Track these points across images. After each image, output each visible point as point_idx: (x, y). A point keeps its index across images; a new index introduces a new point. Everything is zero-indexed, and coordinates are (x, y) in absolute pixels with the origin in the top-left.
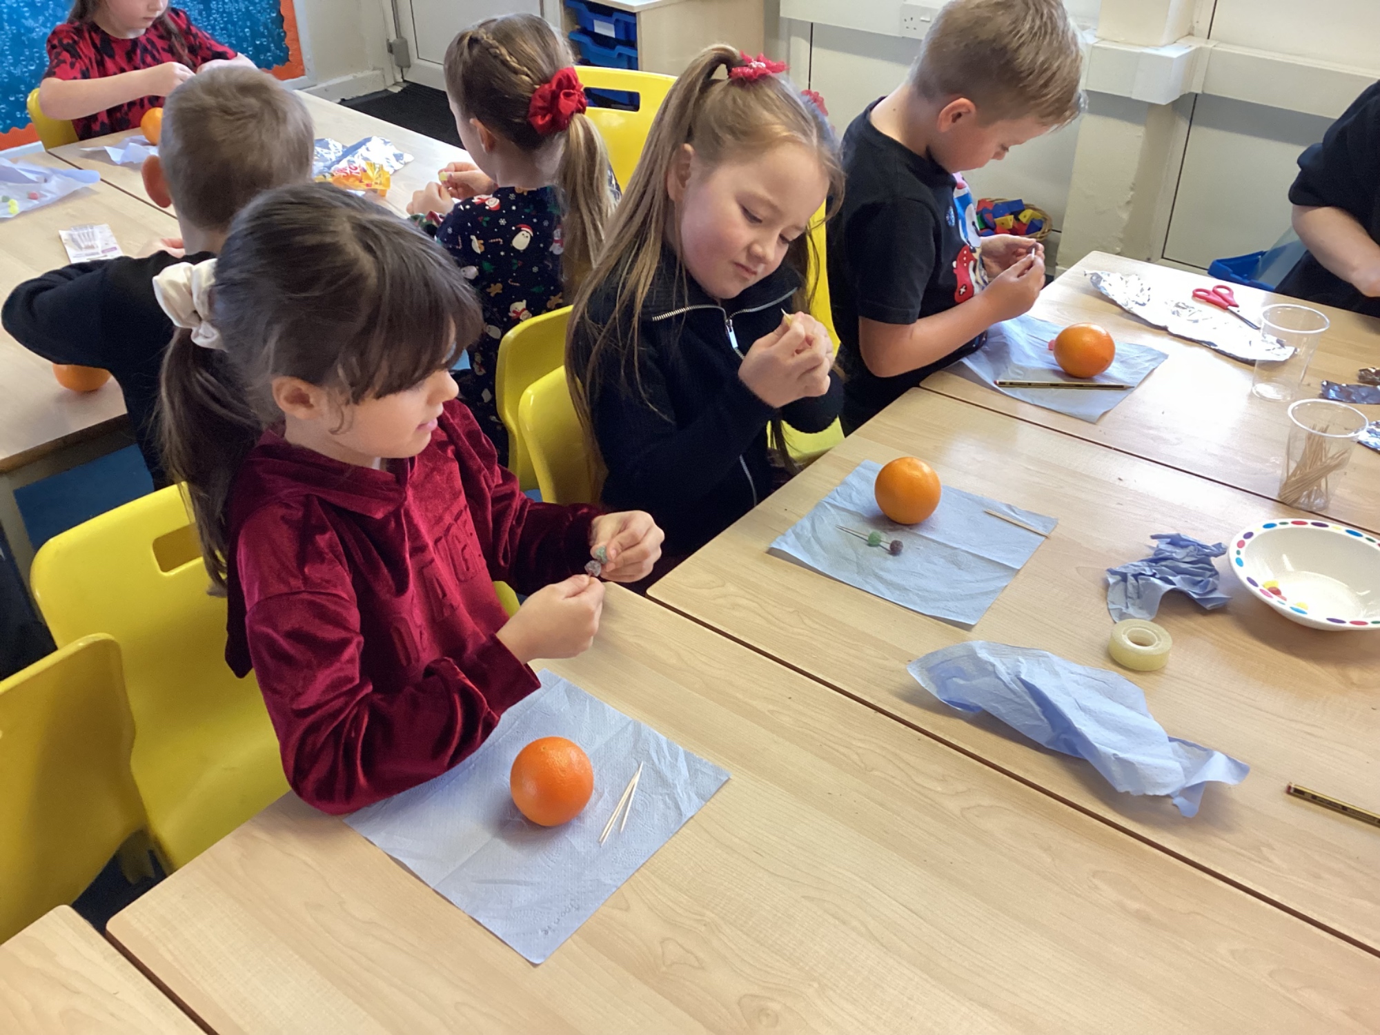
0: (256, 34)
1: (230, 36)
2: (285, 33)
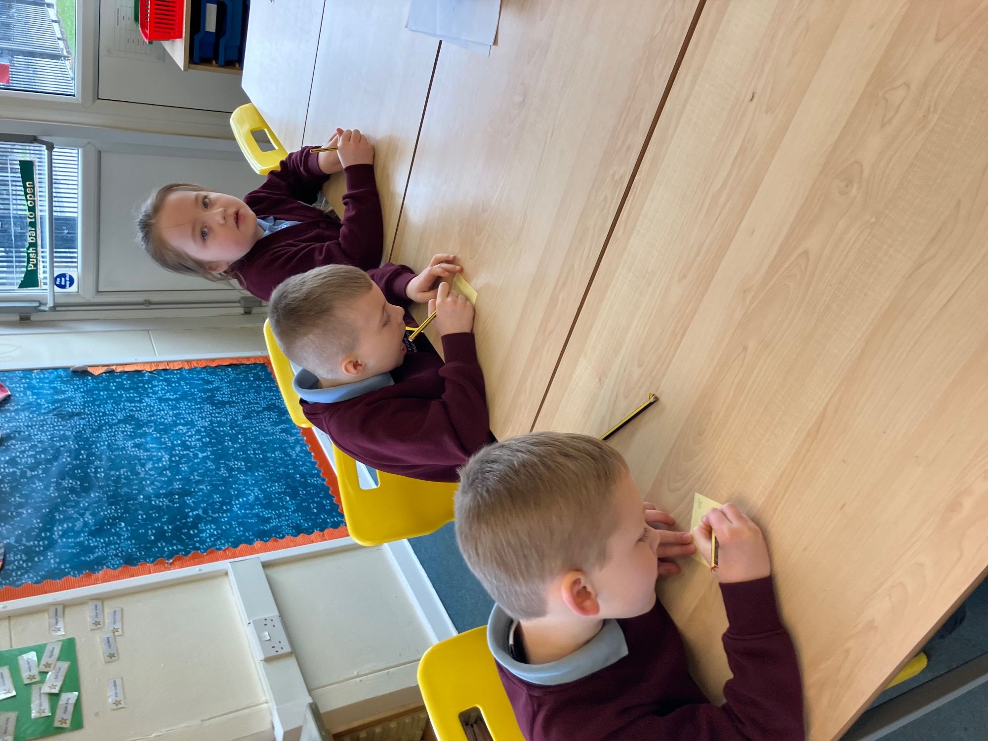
0: (246, 379)
1: (249, 393)
2: (243, 364)
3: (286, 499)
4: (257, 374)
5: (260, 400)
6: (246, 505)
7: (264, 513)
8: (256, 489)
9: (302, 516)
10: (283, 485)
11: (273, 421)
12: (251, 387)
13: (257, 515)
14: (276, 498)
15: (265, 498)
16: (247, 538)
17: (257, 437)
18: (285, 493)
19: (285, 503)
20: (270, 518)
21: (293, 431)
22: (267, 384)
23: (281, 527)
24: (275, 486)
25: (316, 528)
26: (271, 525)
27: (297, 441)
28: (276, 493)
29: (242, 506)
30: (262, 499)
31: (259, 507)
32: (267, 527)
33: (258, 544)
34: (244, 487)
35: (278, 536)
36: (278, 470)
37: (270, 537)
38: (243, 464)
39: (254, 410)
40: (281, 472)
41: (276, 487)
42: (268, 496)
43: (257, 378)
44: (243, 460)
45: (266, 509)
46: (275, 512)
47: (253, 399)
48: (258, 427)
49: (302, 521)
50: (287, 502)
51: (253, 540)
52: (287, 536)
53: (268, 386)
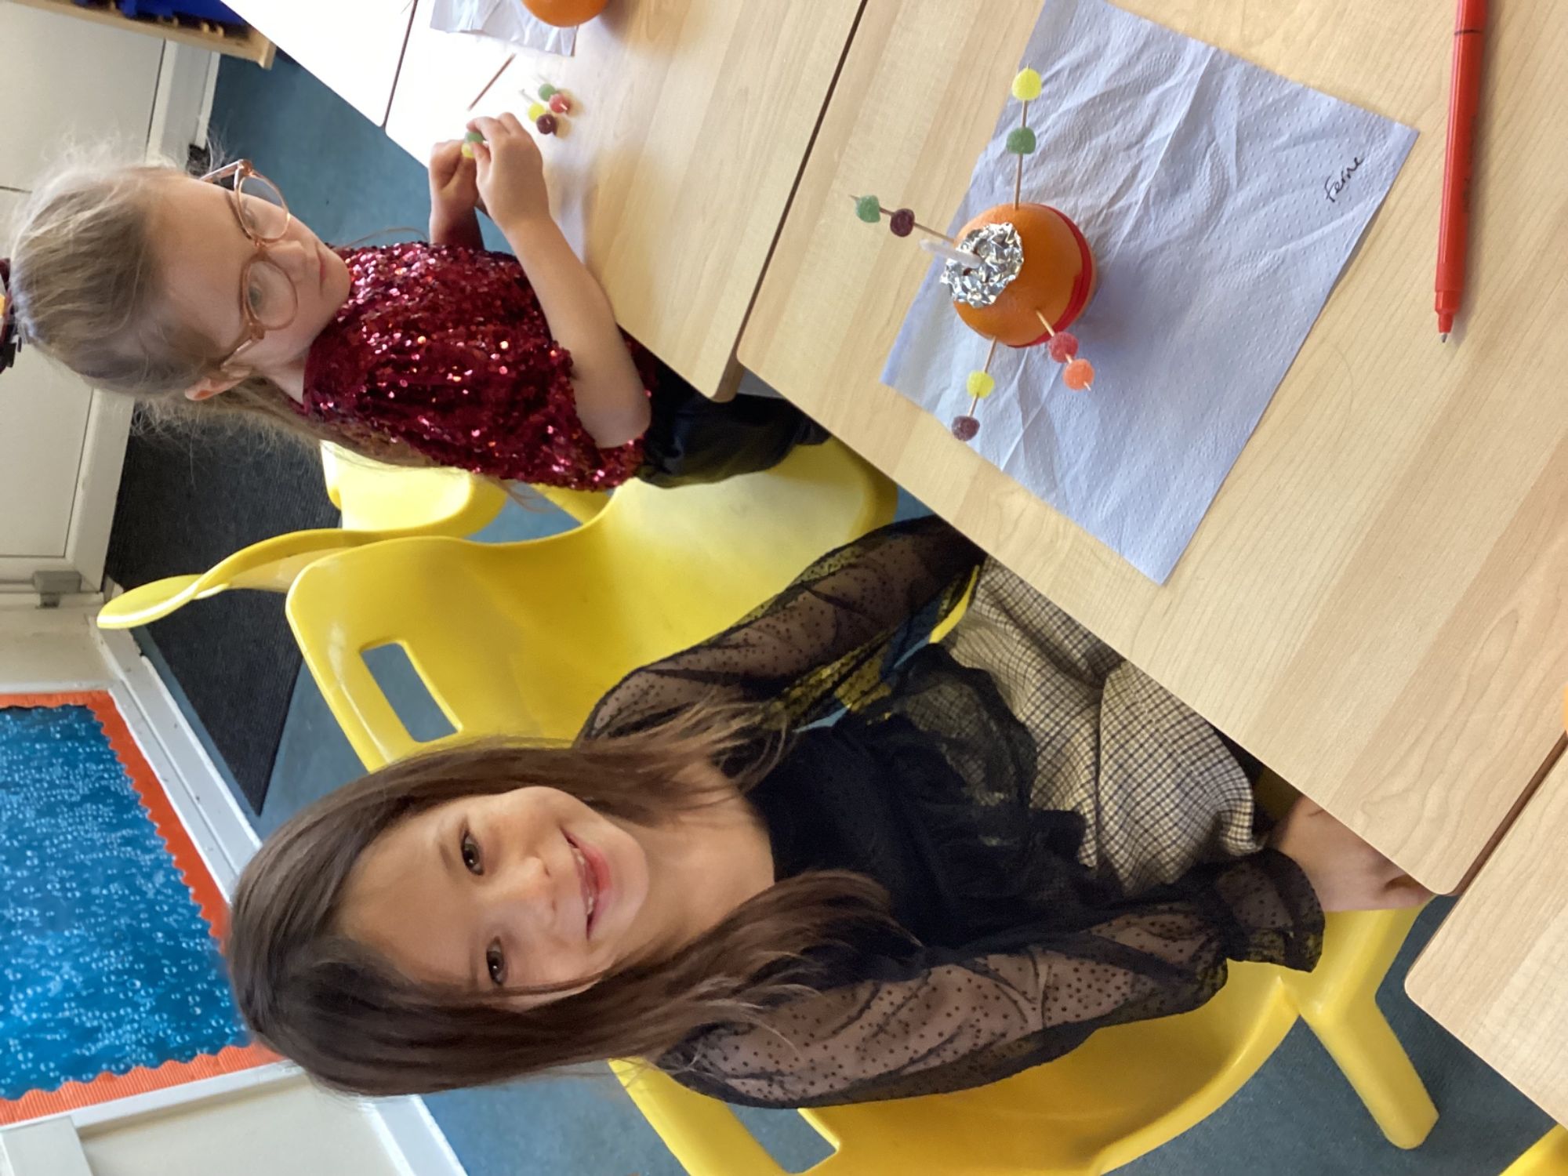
3: (134, 985)
4: (70, 726)
5: (76, 780)
6: (43, 1001)
7: (84, 1018)
8: (66, 966)
9: (168, 1020)
10: (126, 954)
11: (104, 823)
12: (55, 753)
13: (68, 1023)
14: (110, 983)
15: (86, 984)
16: (45, 1075)
17: (67, 854)
18: (131, 972)
19: (130, 994)
20: (98, 1029)
21: (147, 843)
22: (91, 746)
23: (122, 1047)
24: (109, 956)
25: (201, 1046)
26: (100, 1045)
27: (158, 864)
28: (111, 972)
29: (33, 1005)
30: (79, 986)
31: (73, 1005)
32: (89, 1049)
33: (68, 1087)
34: (38, 961)
35: (113, 1068)
36: (115, 922)
37: (96, 1071)
38: (36, 912)
39: (64, 802)
40: (123, 927)
41: (112, 961)
42: (93, 981)
43: (69, 734)
44: (36, 903)
45: (88, 1008)
46: (109, 1015)
47: (59, 779)
48: (71, 833)
49: (169, 1032)
50: (136, 992)
51: (57, 1080)
52: (134, 1067)
53: (92, 752)
